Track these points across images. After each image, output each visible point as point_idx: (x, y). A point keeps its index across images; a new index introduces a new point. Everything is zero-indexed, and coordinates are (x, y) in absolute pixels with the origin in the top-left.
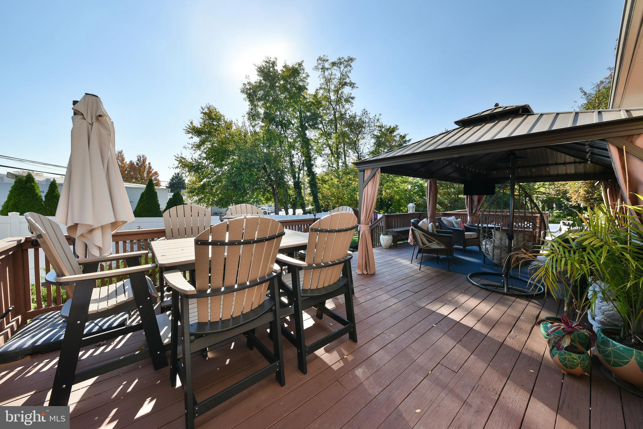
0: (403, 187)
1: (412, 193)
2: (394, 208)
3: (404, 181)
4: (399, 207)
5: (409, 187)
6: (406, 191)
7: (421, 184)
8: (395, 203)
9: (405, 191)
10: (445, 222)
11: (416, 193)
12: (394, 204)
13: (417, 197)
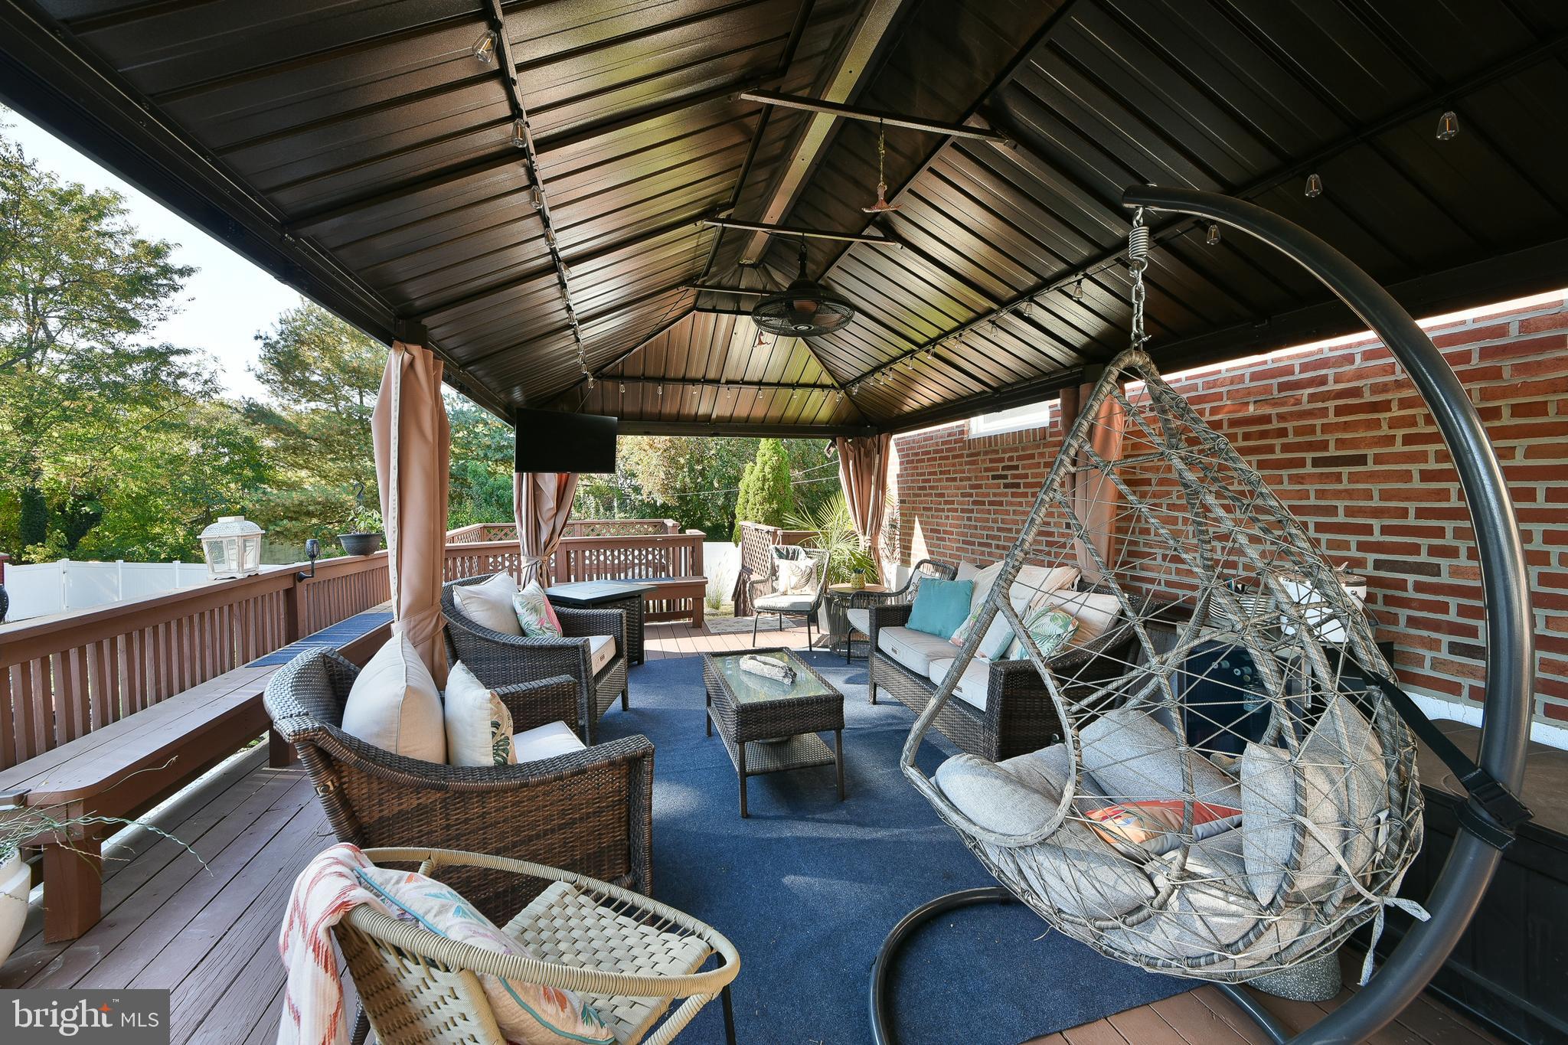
0: (159, 445)
1: (208, 470)
2: (113, 530)
3: (162, 422)
4: (143, 526)
5: (194, 448)
6: (176, 460)
7: (248, 440)
8: (117, 509)
9: (171, 462)
10: (477, 613)
11: (226, 470)
12: (111, 515)
13: (232, 486)
